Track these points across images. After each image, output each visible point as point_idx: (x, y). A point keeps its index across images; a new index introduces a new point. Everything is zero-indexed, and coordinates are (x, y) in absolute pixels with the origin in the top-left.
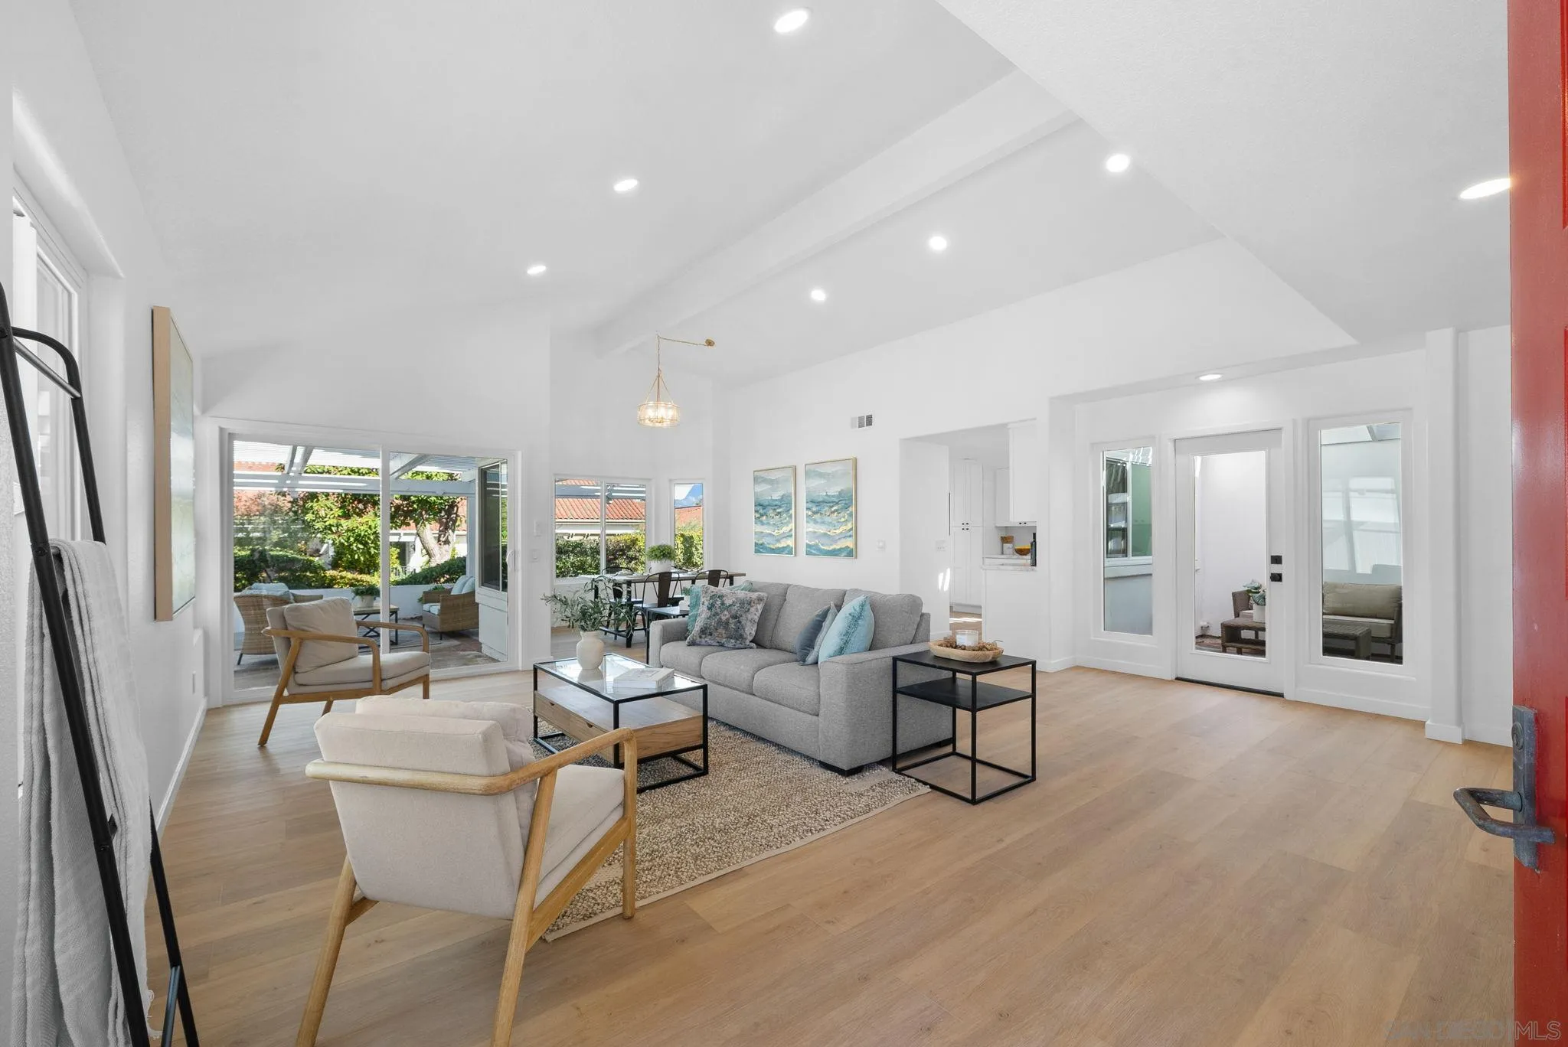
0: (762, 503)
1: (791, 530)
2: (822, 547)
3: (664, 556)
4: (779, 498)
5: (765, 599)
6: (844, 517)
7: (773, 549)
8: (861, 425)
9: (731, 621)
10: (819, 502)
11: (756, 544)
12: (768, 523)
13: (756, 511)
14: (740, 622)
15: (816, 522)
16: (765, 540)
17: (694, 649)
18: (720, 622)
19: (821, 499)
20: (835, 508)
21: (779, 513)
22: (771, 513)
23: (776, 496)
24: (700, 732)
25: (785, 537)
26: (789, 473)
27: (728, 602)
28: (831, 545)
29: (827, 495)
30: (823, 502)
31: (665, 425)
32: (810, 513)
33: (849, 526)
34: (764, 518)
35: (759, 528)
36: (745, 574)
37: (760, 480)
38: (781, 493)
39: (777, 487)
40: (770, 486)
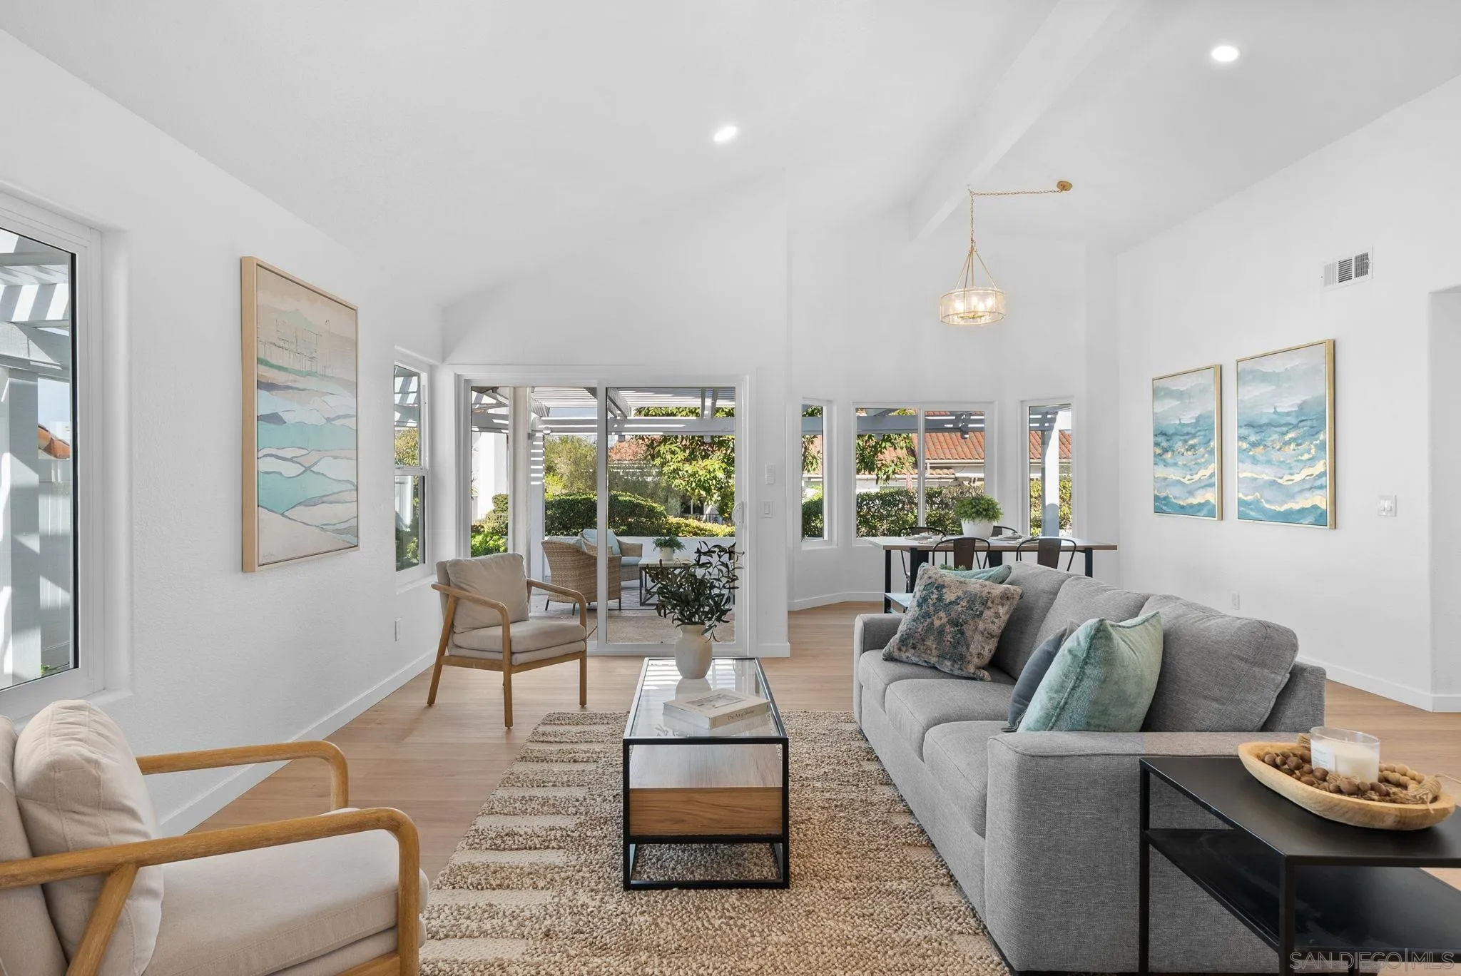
0: (1165, 430)
1: (1212, 475)
2: (1267, 506)
3: (978, 514)
4: (1194, 421)
5: (1017, 597)
6: (1309, 451)
7: (1183, 507)
8: (1344, 277)
9: (948, 629)
10: (1261, 426)
11: (1157, 498)
12: (1175, 464)
13: (1156, 444)
14: (962, 633)
15: (1255, 461)
16: (1171, 492)
17: (891, 665)
18: (930, 628)
19: (1264, 420)
20: (1291, 435)
21: (1192, 447)
22: (1179, 446)
23: (1188, 418)
24: (778, 814)
25: (1202, 488)
26: (1209, 379)
27: (949, 596)
28: (1285, 502)
29: (1276, 412)
30: (1270, 424)
31: (983, 321)
32: (1245, 445)
33: (1320, 467)
34: (1169, 455)
35: (1161, 472)
36: (1116, 546)
37: (1162, 393)
38: (1196, 413)
39: (1190, 403)
40: (1179, 402)
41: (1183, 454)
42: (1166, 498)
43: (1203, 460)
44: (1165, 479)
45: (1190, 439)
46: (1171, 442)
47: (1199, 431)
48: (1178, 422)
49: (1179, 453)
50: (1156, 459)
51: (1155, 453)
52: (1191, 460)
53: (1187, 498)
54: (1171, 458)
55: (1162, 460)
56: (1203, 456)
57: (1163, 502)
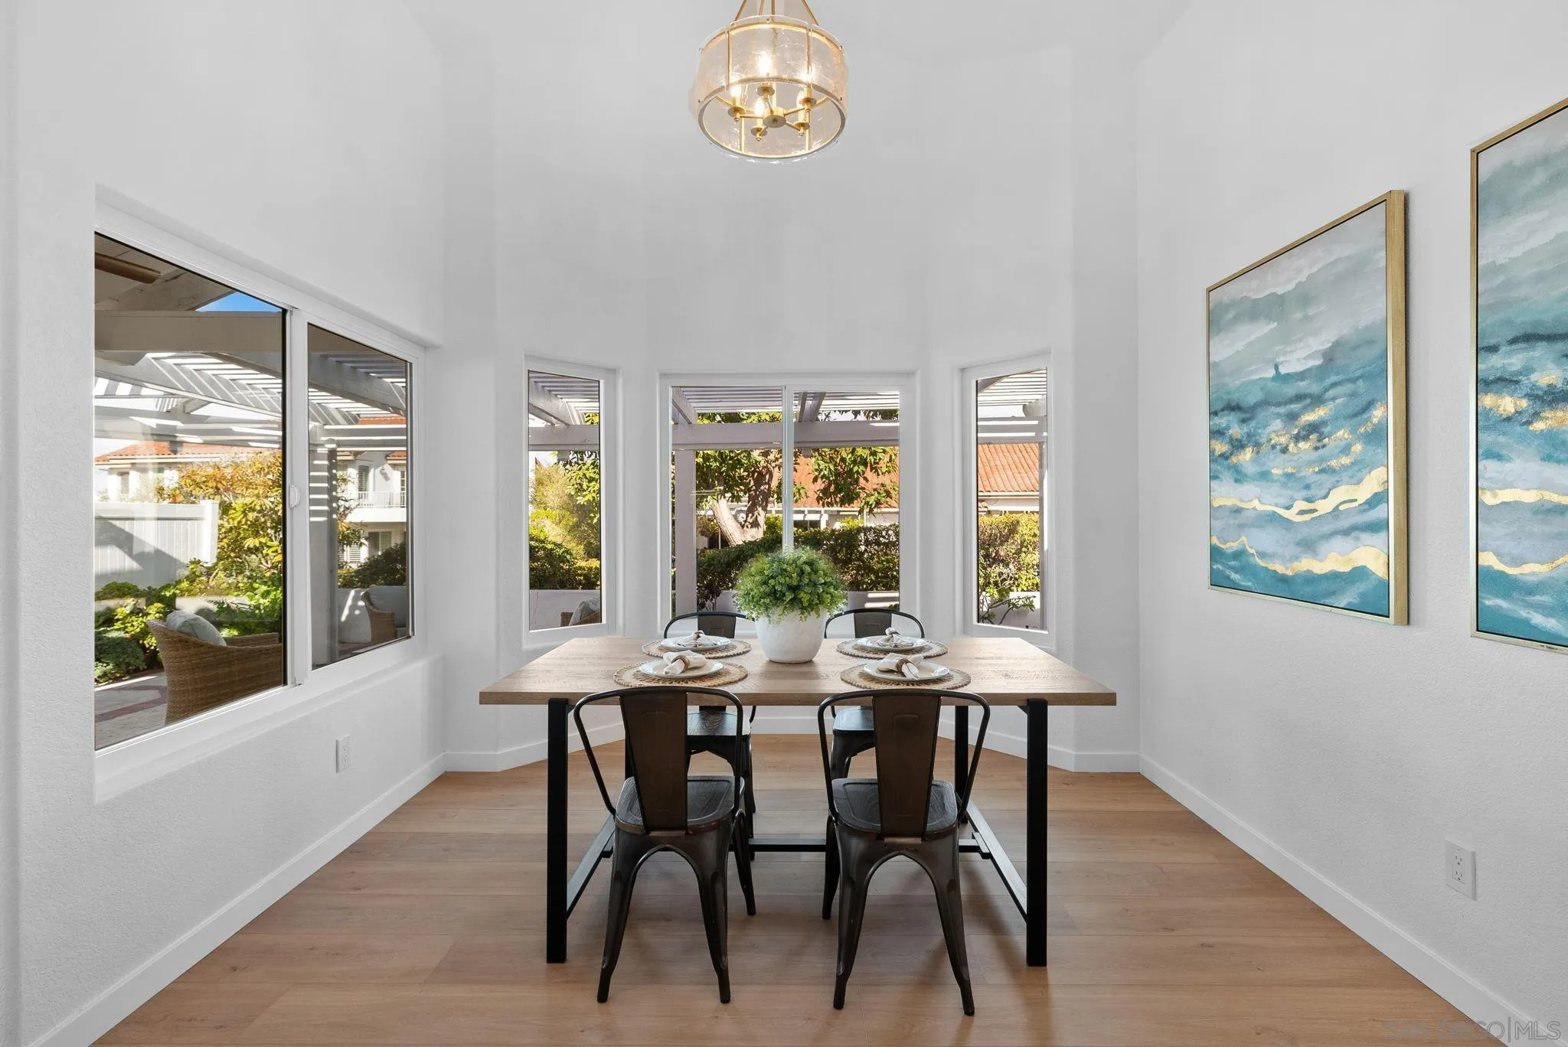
0: (1235, 397)
1: (1378, 499)
4: (1317, 363)
7: (1283, 579)
11: (1215, 553)
12: (1264, 476)
13: (1216, 433)
16: (1253, 542)
21: (1314, 428)
22: (1274, 431)
23: (1300, 359)
25: (1346, 532)
34: (1247, 455)
35: (1227, 495)
36: (1114, 695)
37: (1230, 315)
38: (1321, 342)
39: (1307, 318)
40: (1276, 324)
41: (1285, 450)
42: (1239, 554)
43: (1345, 460)
44: (1238, 511)
45: (1305, 409)
46: (1253, 424)
47: (1334, 385)
48: (1272, 373)
49: (1273, 447)
50: (1214, 467)
51: (1212, 452)
52: (1310, 464)
53: (1297, 558)
54: (1254, 460)
55: (1229, 468)
56: (1346, 450)
57: (1232, 563)
